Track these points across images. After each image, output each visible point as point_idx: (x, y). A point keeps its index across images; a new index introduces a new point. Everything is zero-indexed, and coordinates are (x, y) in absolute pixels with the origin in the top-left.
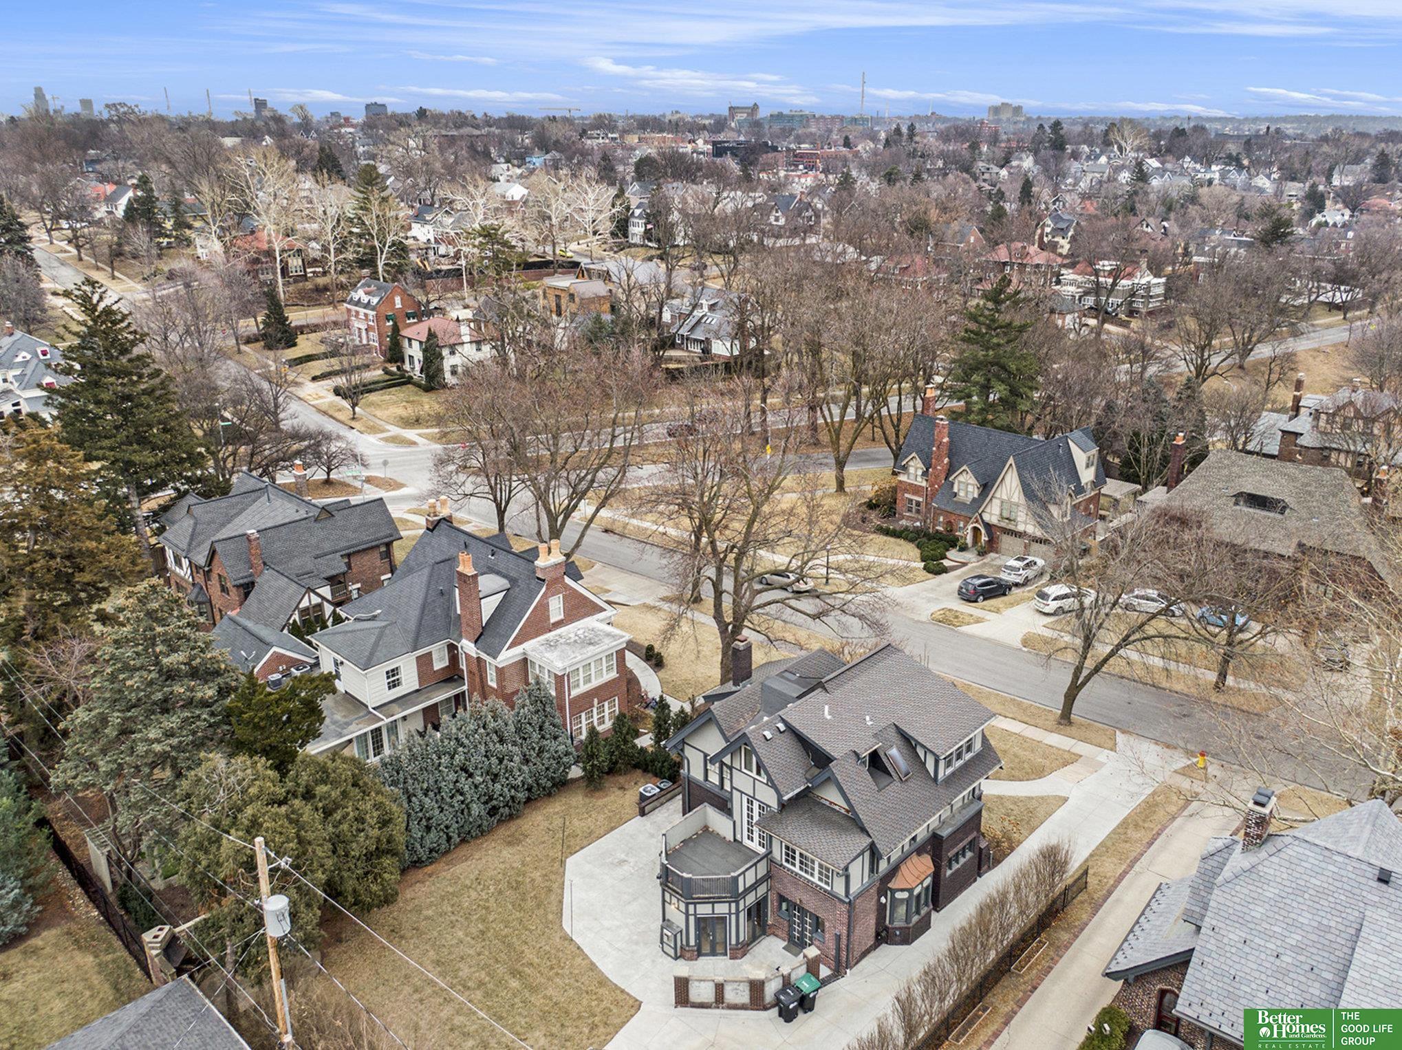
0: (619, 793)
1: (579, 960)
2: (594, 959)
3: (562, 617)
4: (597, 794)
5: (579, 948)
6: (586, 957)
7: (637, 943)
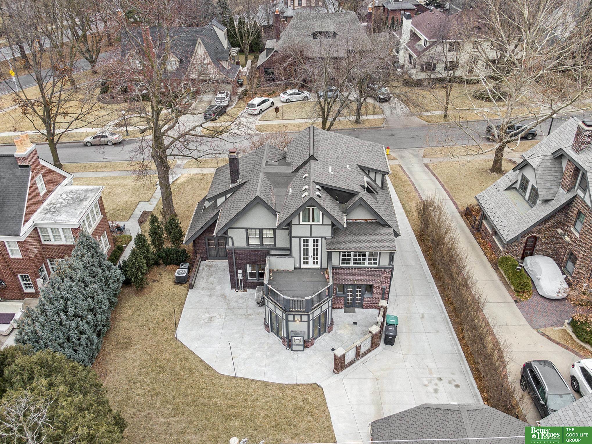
0: (156, 284)
1: (253, 385)
2: (261, 379)
3: (45, 190)
4: (145, 291)
5: (244, 379)
6: (256, 381)
7: (273, 355)
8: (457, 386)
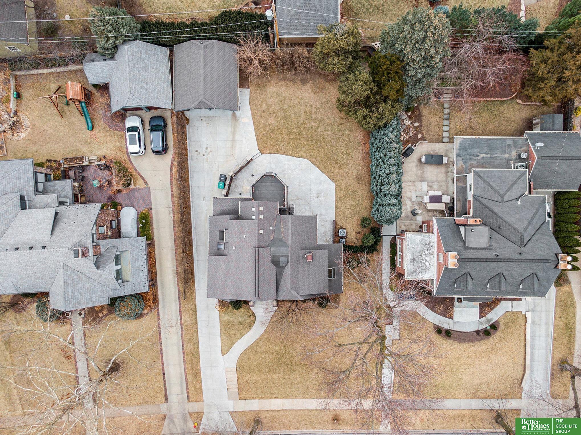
1: (291, 153)
8: (197, 151)
